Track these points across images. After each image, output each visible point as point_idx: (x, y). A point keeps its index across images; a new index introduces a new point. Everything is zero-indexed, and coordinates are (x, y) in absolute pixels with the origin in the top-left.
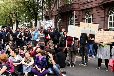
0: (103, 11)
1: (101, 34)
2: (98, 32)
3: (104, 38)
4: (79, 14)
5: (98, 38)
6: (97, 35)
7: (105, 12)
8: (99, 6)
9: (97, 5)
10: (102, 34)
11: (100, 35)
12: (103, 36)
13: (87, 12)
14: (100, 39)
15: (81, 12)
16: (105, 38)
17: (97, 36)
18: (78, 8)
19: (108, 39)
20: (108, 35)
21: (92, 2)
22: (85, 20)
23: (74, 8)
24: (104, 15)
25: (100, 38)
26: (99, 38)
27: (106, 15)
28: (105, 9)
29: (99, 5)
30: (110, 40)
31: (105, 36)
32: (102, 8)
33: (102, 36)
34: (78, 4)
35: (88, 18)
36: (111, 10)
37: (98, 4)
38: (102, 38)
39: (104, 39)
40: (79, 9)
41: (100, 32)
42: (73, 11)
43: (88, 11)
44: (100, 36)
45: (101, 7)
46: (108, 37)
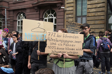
0: (38, 13)
1: (59, 39)
2: (54, 34)
3: (64, 47)
4: (9, 14)
5: (52, 46)
6: (50, 40)
7: (39, 14)
8: (33, 8)
9: (31, 6)
10: (61, 38)
11: (57, 41)
12: (63, 43)
13: (19, 13)
14: (56, 48)
15: (12, 13)
16: (67, 47)
17: (52, 42)
18: (8, 7)
19: (72, 49)
20: (71, 42)
21: (25, 1)
22: (17, 22)
23: (2, 7)
24: (39, 17)
25: (57, 46)
26: (54, 46)
27: (41, 17)
28: (40, 11)
29: (34, 6)
30: (76, 51)
31: (66, 43)
32: (36, 10)
33: (60, 43)
34: (8, 2)
35: (20, 20)
36: (46, 12)
37: (33, 4)
38: (60, 47)
39: (63, 49)
40: (8, 9)
41: (56, 35)
42: (1, 10)
43: (20, 11)
44: (57, 43)
45: (35, 8)
46: (73, 45)
